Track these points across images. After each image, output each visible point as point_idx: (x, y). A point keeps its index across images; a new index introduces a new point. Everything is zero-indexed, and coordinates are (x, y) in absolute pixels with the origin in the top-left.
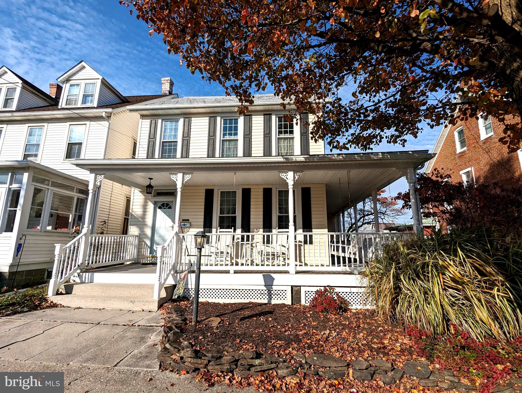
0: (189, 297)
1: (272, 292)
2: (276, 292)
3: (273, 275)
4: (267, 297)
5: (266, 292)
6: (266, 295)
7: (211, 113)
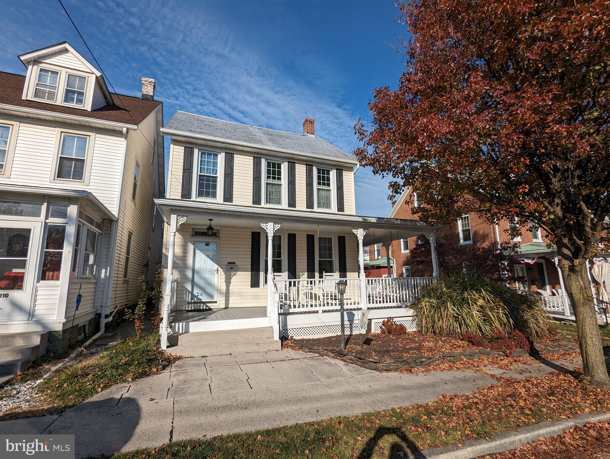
0: (287, 337)
1: (353, 326)
2: (355, 326)
3: (354, 312)
4: (349, 330)
5: (348, 326)
6: (348, 328)
7: (255, 153)
